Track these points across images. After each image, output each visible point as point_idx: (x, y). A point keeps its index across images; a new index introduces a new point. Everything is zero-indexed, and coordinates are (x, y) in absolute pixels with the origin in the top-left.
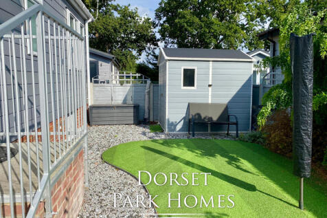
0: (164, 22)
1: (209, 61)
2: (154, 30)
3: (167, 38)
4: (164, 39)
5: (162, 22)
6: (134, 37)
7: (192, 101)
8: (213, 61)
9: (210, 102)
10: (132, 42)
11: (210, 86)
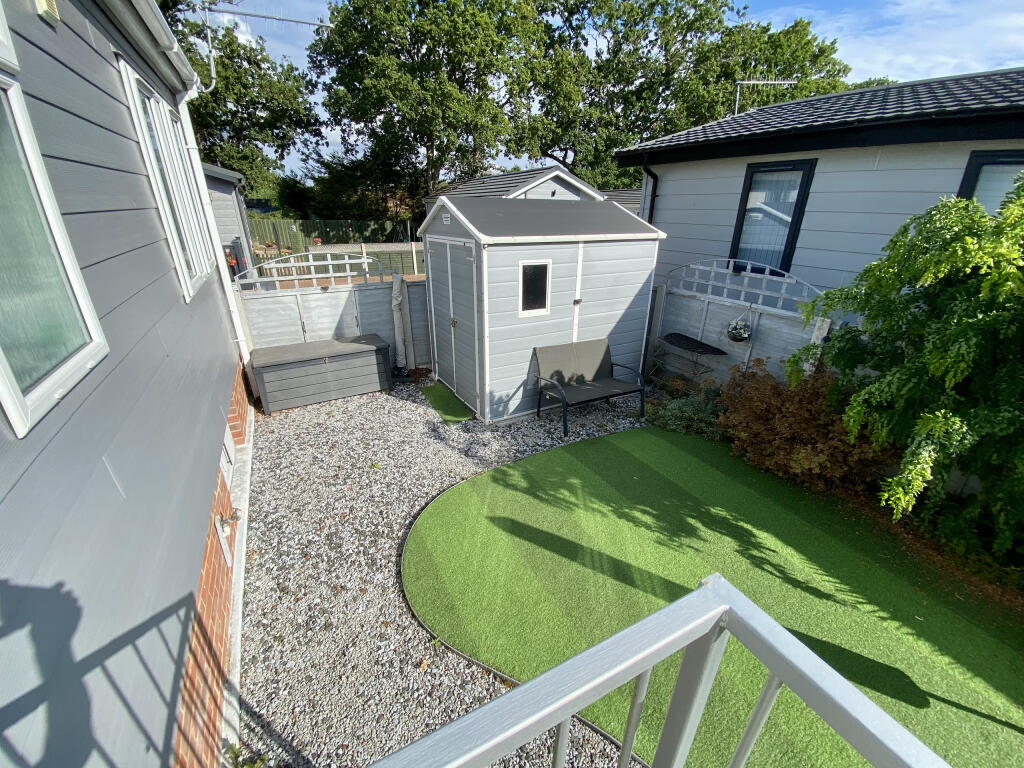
0: (333, 80)
1: (577, 242)
2: (312, 99)
3: (346, 121)
4: (338, 123)
5: (326, 79)
6: (264, 114)
7: (541, 342)
8: (585, 242)
9: (575, 340)
10: (262, 126)
11: (576, 302)
